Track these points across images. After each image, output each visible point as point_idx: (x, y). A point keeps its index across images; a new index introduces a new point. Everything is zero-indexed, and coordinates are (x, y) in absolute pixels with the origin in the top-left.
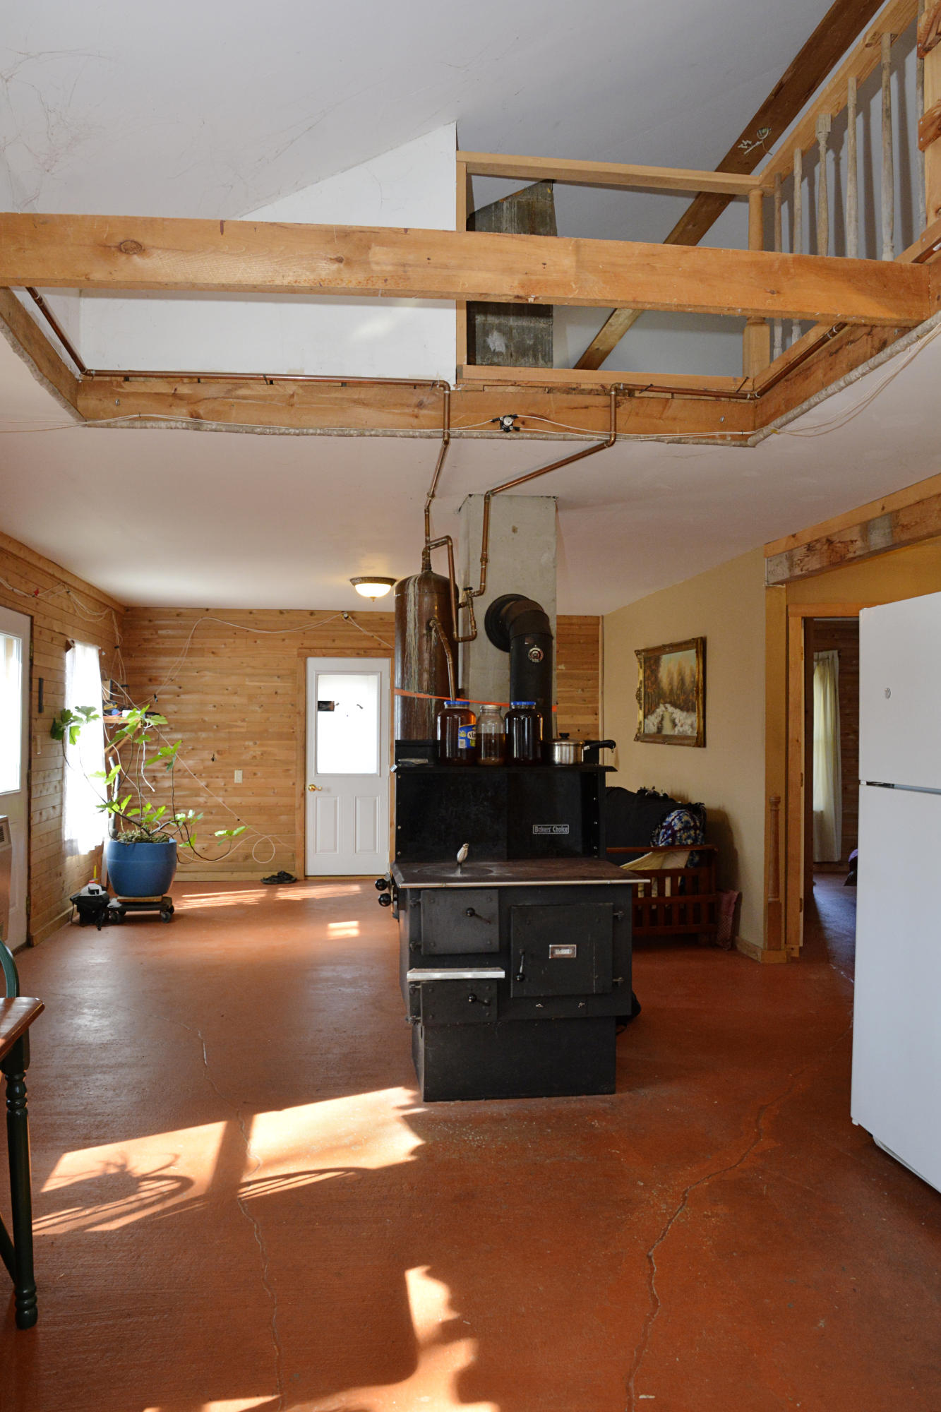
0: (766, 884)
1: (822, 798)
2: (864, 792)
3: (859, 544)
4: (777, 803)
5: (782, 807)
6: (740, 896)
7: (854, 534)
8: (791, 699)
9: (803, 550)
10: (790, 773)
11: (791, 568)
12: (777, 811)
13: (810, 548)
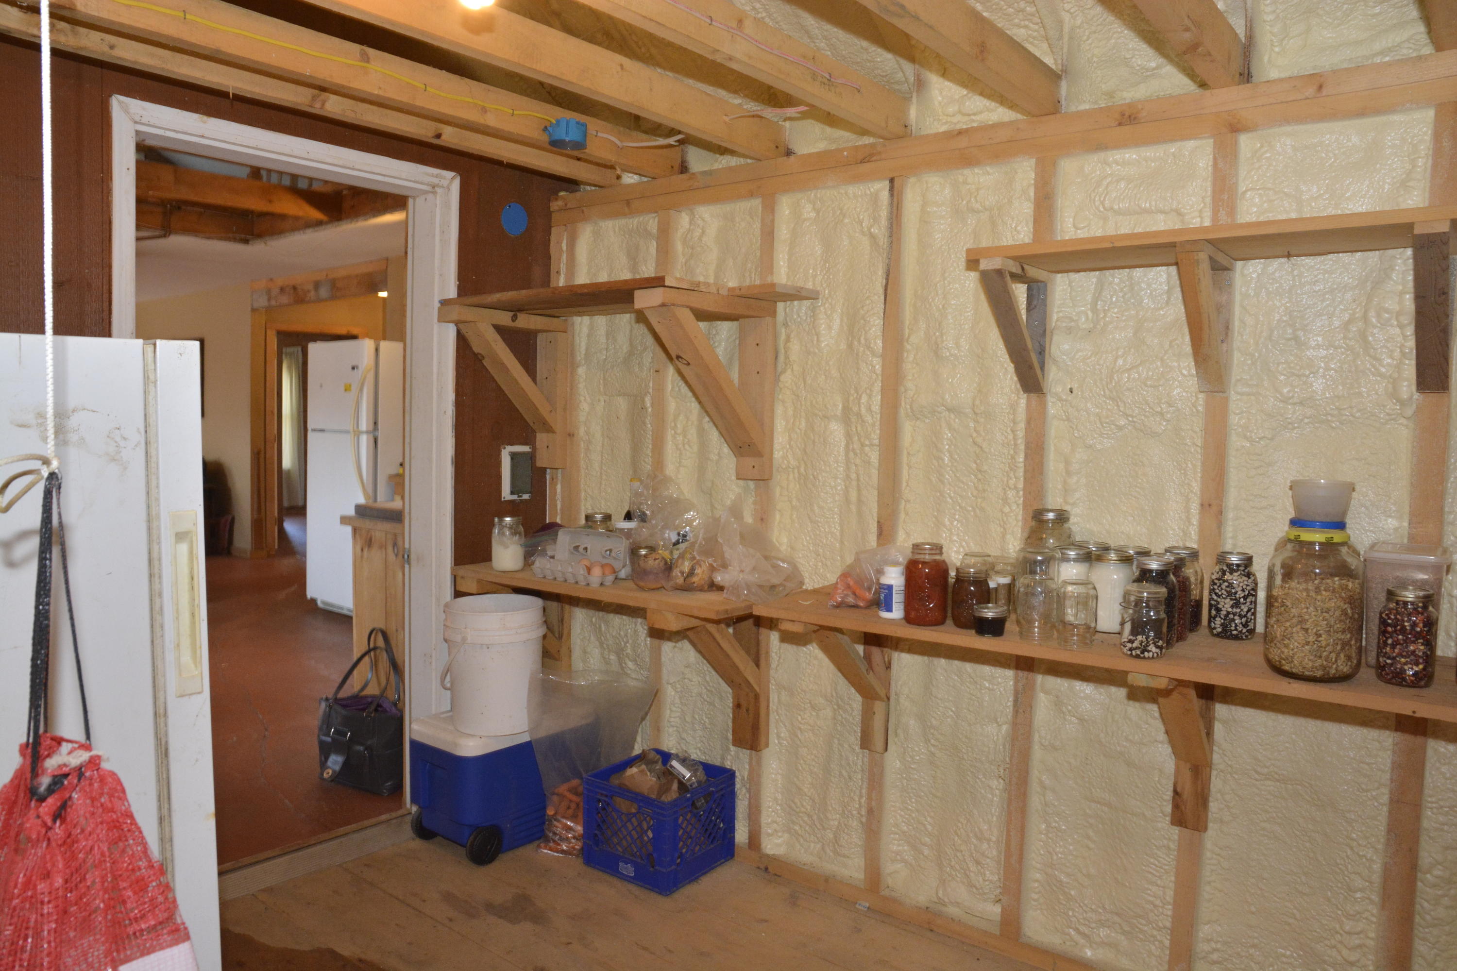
0: (252, 505)
1: (288, 460)
2: (310, 435)
3: (313, 293)
4: (259, 453)
5: (262, 455)
6: (233, 519)
7: (311, 287)
8: (268, 385)
9: (278, 290)
10: (267, 433)
11: (269, 300)
12: (259, 459)
13: (282, 290)
